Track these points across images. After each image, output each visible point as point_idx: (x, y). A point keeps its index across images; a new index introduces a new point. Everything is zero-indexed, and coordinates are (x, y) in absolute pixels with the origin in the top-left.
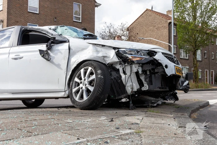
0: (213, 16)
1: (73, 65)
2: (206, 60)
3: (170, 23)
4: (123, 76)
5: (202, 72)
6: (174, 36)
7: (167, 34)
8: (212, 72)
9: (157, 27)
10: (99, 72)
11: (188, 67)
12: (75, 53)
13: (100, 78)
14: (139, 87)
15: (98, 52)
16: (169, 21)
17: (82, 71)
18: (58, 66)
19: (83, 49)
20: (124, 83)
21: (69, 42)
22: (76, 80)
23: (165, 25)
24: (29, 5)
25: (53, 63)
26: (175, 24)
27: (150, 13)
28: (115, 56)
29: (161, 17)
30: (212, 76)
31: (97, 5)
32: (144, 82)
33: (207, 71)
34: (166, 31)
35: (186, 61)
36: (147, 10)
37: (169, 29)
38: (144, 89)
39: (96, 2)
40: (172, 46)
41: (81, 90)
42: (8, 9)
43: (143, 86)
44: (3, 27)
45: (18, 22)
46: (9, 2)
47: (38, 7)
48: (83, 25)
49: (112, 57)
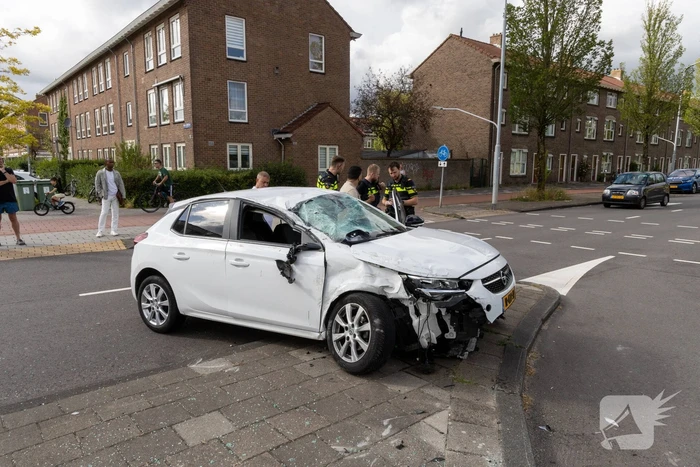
0: (585, 57)
1: (332, 294)
2: (563, 134)
3: (498, 64)
4: (415, 321)
5: (554, 160)
6: (504, 90)
7: (490, 86)
8: (574, 157)
9: (469, 72)
10: (377, 321)
11: (526, 151)
12: (335, 273)
13: (378, 333)
14: (439, 333)
15: (373, 276)
16: (495, 60)
17: (348, 307)
18: (309, 292)
19: (349, 268)
20: (417, 332)
21: (324, 250)
22: (338, 319)
23: (485, 68)
24: (228, 45)
25: (299, 285)
26: (506, 66)
27: (456, 43)
28: (403, 289)
29: (477, 52)
30: (573, 166)
31: (354, 35)
32: (449, 326)
33: (563, 157)
34: (487, 82)
35: (523, 138)
36: (451, 37)
37: (493, 77)
38: (447, 336)
39: (352, 31)
40: (498, 126)
41: (346, 341)
42: (191, 55)
43: (448, 331)
44: (184, 89)
45: (210, 80)
46: (193, 42)
47: (244, 48)
48: (327, 78)
49: (397, 290)
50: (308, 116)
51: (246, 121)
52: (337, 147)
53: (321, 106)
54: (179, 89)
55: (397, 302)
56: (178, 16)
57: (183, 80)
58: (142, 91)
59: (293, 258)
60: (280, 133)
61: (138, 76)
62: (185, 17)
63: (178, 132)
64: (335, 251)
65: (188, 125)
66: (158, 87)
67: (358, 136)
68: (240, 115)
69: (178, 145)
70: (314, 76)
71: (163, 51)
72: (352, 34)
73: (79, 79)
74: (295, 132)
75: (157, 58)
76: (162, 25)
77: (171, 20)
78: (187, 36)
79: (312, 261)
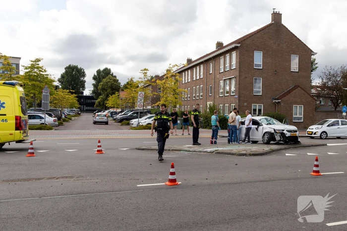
1: (264, 132)
4: (276, 136)
12: (264, 129)
15: (270, 129)
17: (266, 134)
18: (260, 133)
21: (263, 126)
22: (264, 136)
24: (255, 63)
25: (259, 131)
31: (313, 53)
32: (281, 137)
39: (313, 52)
42: (239, 68)
44: (236, 81)
45: (246, 77)
46: (241, 63)
47: (262, 64)
48: (299, 74)
49: (273, 131)
50: (289, 92)
51: (261, 94)
52: (303, 106)
53: (296, 87)
54: (233, 82)
55: (273, 133)
56: (235, 52)
57: (235, 77)
58: (217, 80)
59: (258, 127)
60: (275, 99)
61: (216, 74)
62: (238, 53)
63: (232, 99)
64: (265, 126)
65: (237, 96)
66: (225, 80)
67: (314, 100)
68: (259, 92)
69: (232, 105)
70: (293, 73)
71: (228, 65)
72: (312, 53)
73: (186, 72)
74: (282, 99)
75: (225, 67)
76: (229, 54)
77: (232, 53)
78: (238, 61)
79: (260, 128)
